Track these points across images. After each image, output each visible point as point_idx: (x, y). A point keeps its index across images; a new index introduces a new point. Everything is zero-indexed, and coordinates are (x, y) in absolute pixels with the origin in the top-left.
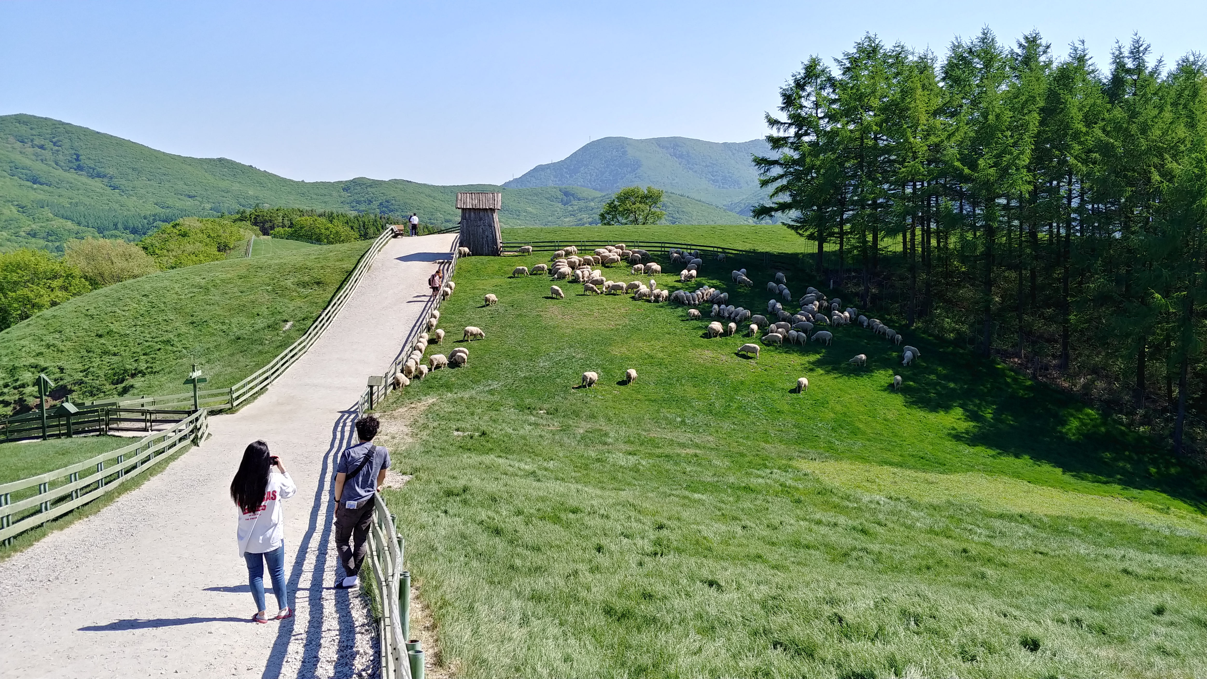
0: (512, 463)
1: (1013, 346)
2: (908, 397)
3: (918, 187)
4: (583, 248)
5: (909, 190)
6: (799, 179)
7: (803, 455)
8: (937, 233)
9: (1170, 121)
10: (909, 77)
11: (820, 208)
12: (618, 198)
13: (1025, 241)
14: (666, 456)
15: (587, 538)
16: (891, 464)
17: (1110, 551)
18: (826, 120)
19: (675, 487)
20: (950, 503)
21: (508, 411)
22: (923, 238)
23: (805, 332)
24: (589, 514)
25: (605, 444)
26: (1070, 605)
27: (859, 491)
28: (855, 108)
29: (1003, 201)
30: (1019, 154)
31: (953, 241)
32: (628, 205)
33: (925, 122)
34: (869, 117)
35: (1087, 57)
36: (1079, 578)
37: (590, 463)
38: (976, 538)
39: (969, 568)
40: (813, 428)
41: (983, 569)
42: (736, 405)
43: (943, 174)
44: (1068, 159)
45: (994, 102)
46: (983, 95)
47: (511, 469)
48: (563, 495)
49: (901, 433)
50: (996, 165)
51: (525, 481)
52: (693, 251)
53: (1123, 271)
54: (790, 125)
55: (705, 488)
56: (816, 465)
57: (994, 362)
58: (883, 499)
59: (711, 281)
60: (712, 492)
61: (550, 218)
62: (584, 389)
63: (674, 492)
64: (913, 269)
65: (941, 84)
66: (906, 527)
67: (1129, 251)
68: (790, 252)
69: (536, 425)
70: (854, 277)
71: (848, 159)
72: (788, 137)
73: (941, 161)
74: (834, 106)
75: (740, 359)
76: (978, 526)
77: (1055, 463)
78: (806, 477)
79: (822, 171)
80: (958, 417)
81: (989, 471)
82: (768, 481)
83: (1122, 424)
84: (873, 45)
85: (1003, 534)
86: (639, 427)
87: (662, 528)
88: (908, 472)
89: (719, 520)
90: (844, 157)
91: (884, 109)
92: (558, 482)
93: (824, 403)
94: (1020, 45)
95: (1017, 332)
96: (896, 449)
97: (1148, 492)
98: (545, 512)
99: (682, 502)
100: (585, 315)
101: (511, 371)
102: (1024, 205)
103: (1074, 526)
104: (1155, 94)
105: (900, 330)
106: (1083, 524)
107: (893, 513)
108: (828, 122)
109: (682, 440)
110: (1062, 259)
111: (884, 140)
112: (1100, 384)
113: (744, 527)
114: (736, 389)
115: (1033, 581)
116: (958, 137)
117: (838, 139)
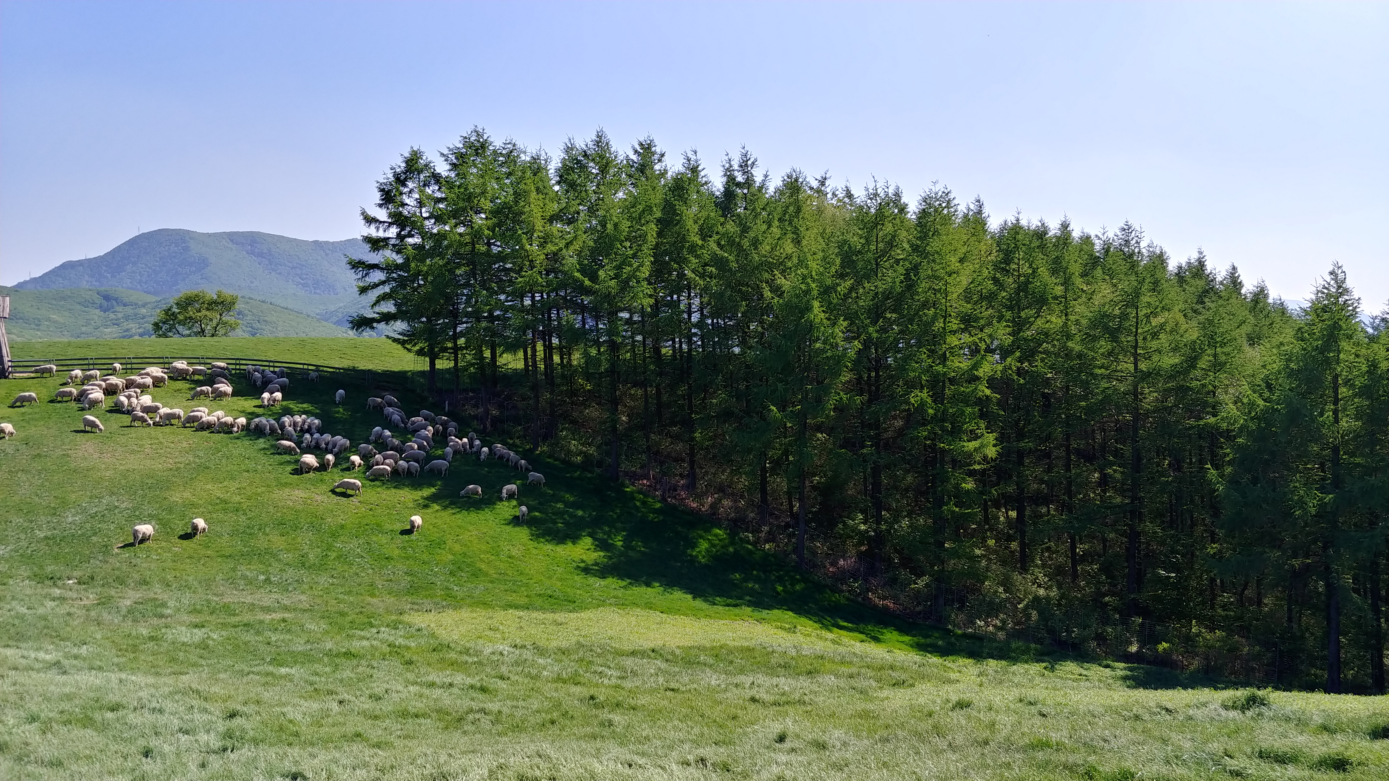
0: (25, 653)
1: (641, 468)
2: (534, 529)
3: (537, 299)
4: (129, 366)
5: (527, 302)
6: (403, 286)
7: (416, 607)
8: (560, 348)
9: (777, 237)
10: (522, 178)
11: (429, 320)
12: (177, 304)
13: (649, 357)
14: (245, 625)
15: (131, 740)
16: (517, 607)
17: (741, 679)
18: (433, 221)
19: (255, 663)
20: (580, 645)
21: (21, 584)
22: (545, 354)
23: (417, 461)
24: (135, 709)
25: (162, 616)
26: (696, 744)
27: (481, 642)
28: (464, 209)
29: (625, 315)
30: (639, 266)
31: (576, 358)
32: (191, 313)
33: (541, 229)
34: (480, 220)
35: (700, 168)
36: (708, 712)
37: (141, 644)
38: (606, 681)
39: (596, 716)
40: (427, 574)
41: (611, 716)
42: (334, 554)
43: (563, 285)
44: (686, 272)
45: (612, 211)
46: (600, 202)
47: (24, 661)
48: (99, 689)
49: (527, 570)
50: (616, 277)
51: (43, 676)
52: (277, 369)
53: (742, 387)
54: (390, 224)
55: (296, 659)
56: (431, 617)
57: (623, 485)
58: (507, 648)
59: (300, 405)
60: (303, 663)
61: (84, 329)
62: (132, 548)
63: (255, 669)
64: (535, 388)
65: (557, 188)
66: (532, 678)
67: (748, 367)
68: (396, 370)
69: (62, 599)
70: (472, 398)
71: (459, 266)
72: (389, 238)
73: (560, 271)
74: (441, 206)
75: (338, 498)
76: (609, 667)
77: (687, 589)
78: (419, 633)
79: (430, 278)
80: (587, 547)
81: (622, 604)
82: (374, 643)
83: (748, 542)
84: (481, 140)
85: (634, 673)
86: (208, 592)
87: (235, 715)
88: (535, 614)
89: (311, 697)
90: (454, 263)
91: (496, 212)
92: (94, 672)
93: (440, 544)
94: (636, 152)
95: (645, 452)
96: (523, 589)
97: (776, 612)
98: (70, 714)
99: (263, 680)
100: (133, 452)
101: (24, 530)
102: (646, 319)
103: (706, 655)
104: (763, 209)
105: (525, 455)
106: (714, 652)
107: (517, 663)
108: (435, 223)
109: (266, 602)
110: (685, 375)
111: (498, 246)
112: (726, 503)
113: (341, 702)
114: (334, 535)
115: (662, 722)
116: (577, 246)
117: (446, 242)
